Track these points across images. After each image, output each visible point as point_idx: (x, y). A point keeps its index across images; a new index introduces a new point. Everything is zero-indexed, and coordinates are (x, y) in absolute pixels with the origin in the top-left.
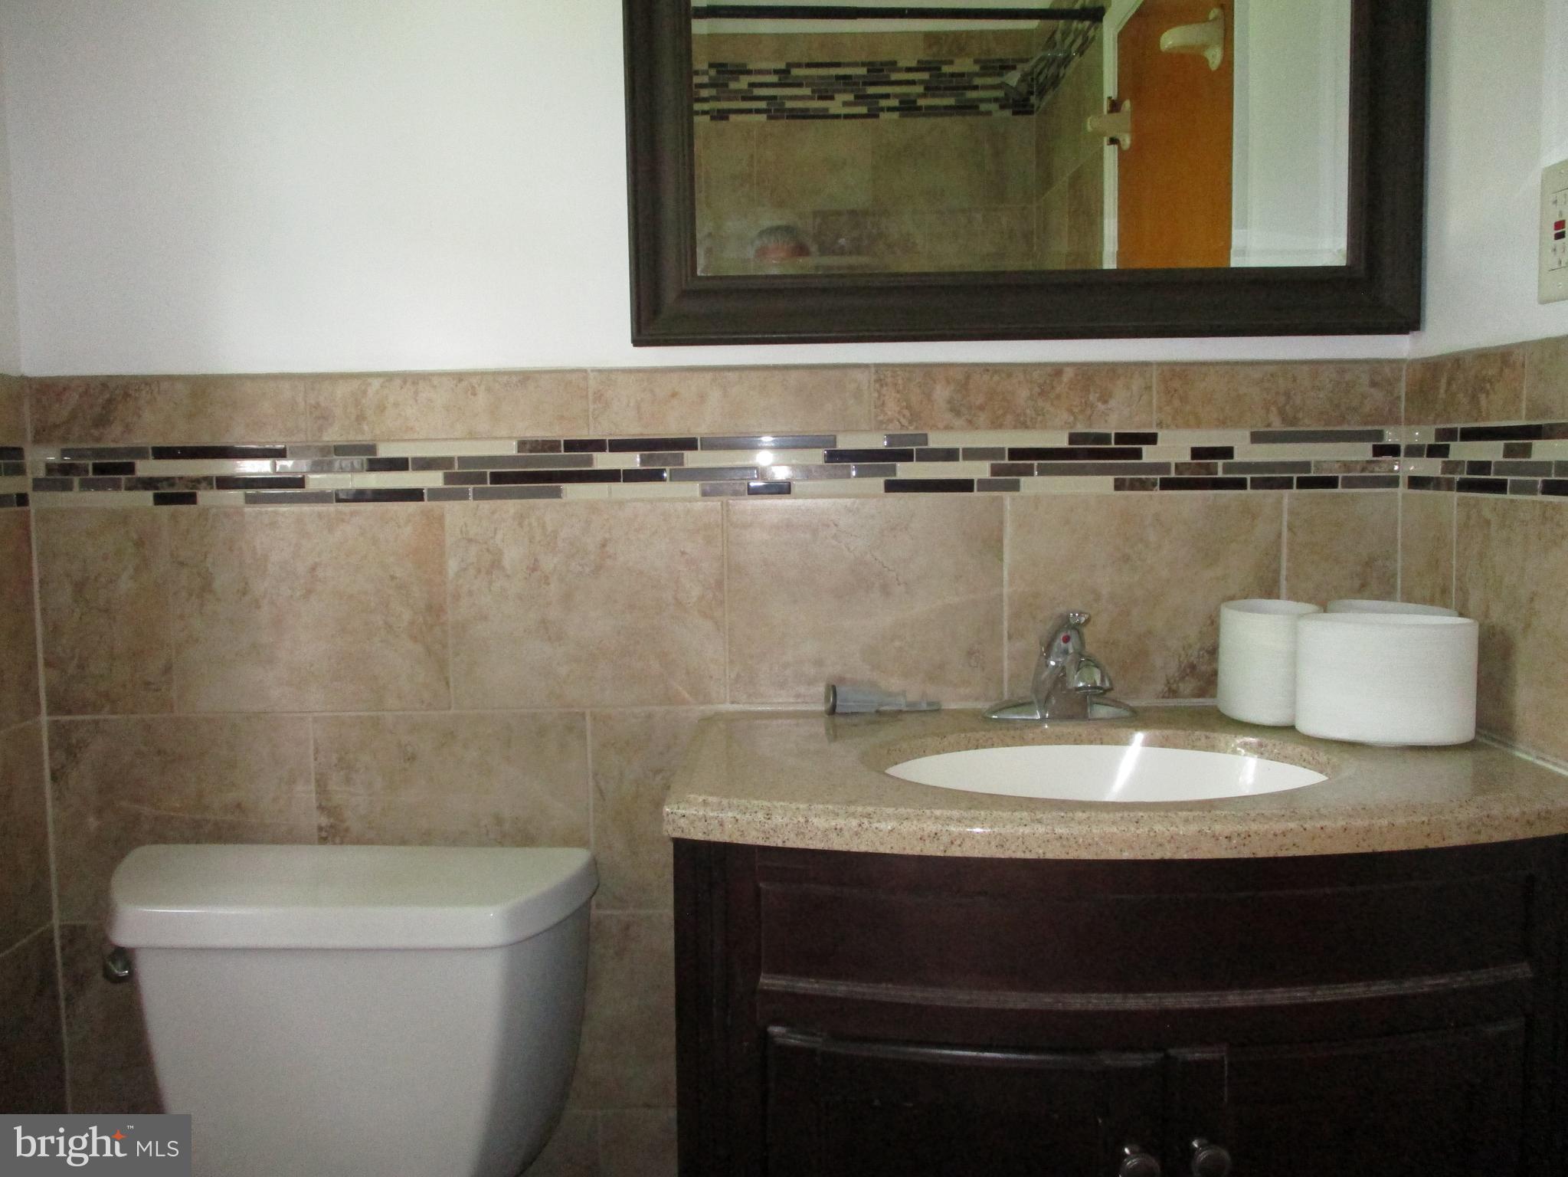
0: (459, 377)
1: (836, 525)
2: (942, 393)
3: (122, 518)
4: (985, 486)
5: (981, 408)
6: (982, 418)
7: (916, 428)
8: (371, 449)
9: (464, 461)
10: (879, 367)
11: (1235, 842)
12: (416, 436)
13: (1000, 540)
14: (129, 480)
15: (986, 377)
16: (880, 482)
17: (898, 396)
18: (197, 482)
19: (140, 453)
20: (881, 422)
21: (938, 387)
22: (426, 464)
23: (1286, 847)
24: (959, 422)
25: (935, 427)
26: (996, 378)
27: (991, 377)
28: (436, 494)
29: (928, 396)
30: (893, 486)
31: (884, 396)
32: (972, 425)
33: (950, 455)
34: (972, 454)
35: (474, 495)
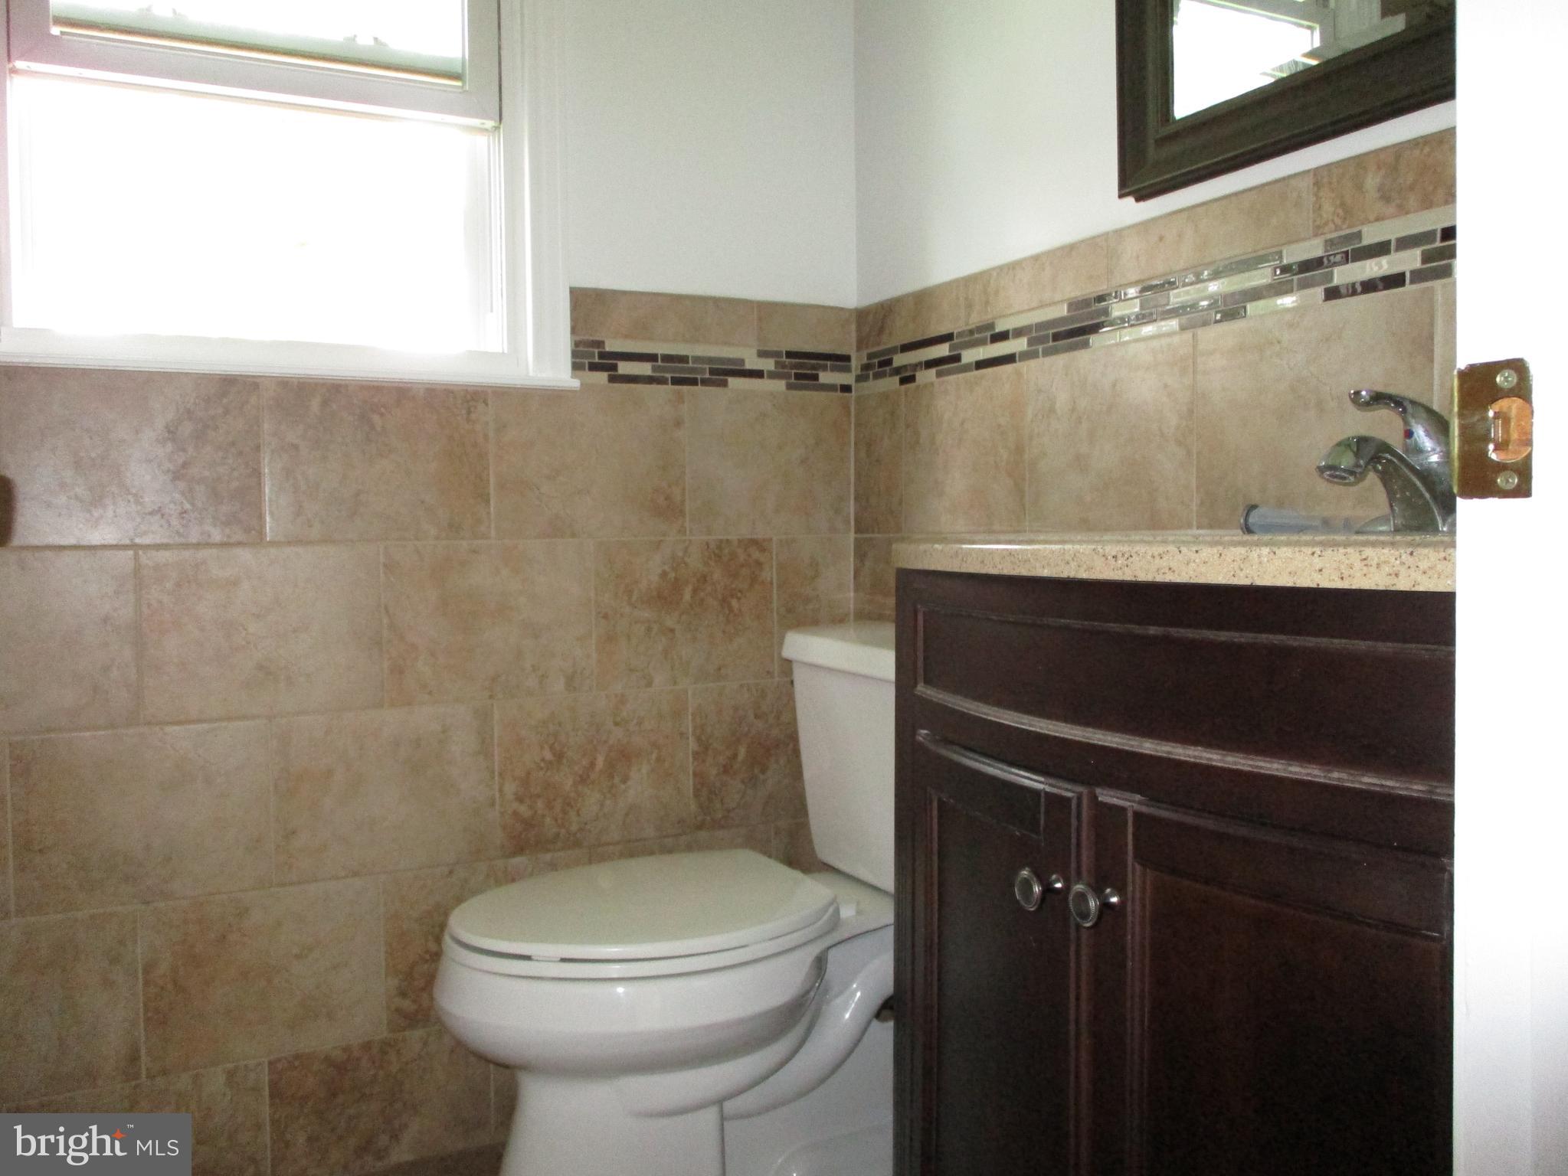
0: (1036, 258)
1: (1279, 342)
2: (1372, 181)
3: (885, 396)
4: (1418, 276)
5: (1411, 188)
6: (1412, 201)
7: (1349, 227)
8: (991, 326)
9: (1041, 326)
10: (1316, 171)
11: (1120, 562)
12: (1013, 311)
13: (1431, 337)
14: (890, 370)
15: (1417, 152)
16: (1319, 292)
17: (1333, 195)
18: (916, 366)
19: (893, 351)
20: (1318, 227)
21: (1370, 175)
22: (1019, 333)
23: (1162, 571)
24: (1391, 209)
25: (1367, 221)
26: (1427, 150)
27: (1422, 150)
28: (1027, 356)
29: (1359, 187)
30: (1333, 294)
31: (1321, 198)
32: (1403, 210)
33: (1381, 249)
34: (1405, 243)
35: (1043, 353)
